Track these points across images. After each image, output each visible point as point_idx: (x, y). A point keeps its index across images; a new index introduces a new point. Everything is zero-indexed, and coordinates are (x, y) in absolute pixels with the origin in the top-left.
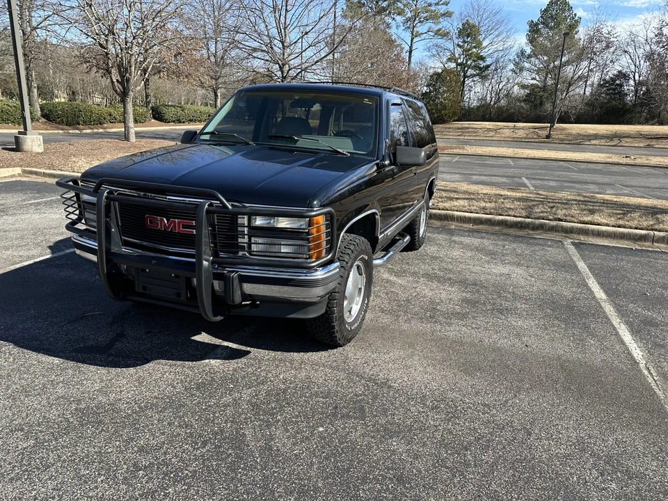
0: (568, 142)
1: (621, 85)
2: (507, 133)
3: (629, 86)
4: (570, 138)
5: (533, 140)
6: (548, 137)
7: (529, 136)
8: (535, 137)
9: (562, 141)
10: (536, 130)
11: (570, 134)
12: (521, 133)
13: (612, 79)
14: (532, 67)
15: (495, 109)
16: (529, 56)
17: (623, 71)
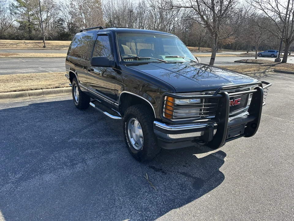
0: (54, 49)
1: (62, 24)
2: (23, 45)
3: (65, 25)
4: (54, 47)
5: (38, 49)
6: (44, 47)
7: (35, 46)
8: (38, 47)
9: (51, 49)
10: (37, 44)
11: (53, 46)
12: (30, 46)
13: (57, 21)
14: (19, 12)
15: (6, 33)
16: (17, 7)
17: (61, 18)
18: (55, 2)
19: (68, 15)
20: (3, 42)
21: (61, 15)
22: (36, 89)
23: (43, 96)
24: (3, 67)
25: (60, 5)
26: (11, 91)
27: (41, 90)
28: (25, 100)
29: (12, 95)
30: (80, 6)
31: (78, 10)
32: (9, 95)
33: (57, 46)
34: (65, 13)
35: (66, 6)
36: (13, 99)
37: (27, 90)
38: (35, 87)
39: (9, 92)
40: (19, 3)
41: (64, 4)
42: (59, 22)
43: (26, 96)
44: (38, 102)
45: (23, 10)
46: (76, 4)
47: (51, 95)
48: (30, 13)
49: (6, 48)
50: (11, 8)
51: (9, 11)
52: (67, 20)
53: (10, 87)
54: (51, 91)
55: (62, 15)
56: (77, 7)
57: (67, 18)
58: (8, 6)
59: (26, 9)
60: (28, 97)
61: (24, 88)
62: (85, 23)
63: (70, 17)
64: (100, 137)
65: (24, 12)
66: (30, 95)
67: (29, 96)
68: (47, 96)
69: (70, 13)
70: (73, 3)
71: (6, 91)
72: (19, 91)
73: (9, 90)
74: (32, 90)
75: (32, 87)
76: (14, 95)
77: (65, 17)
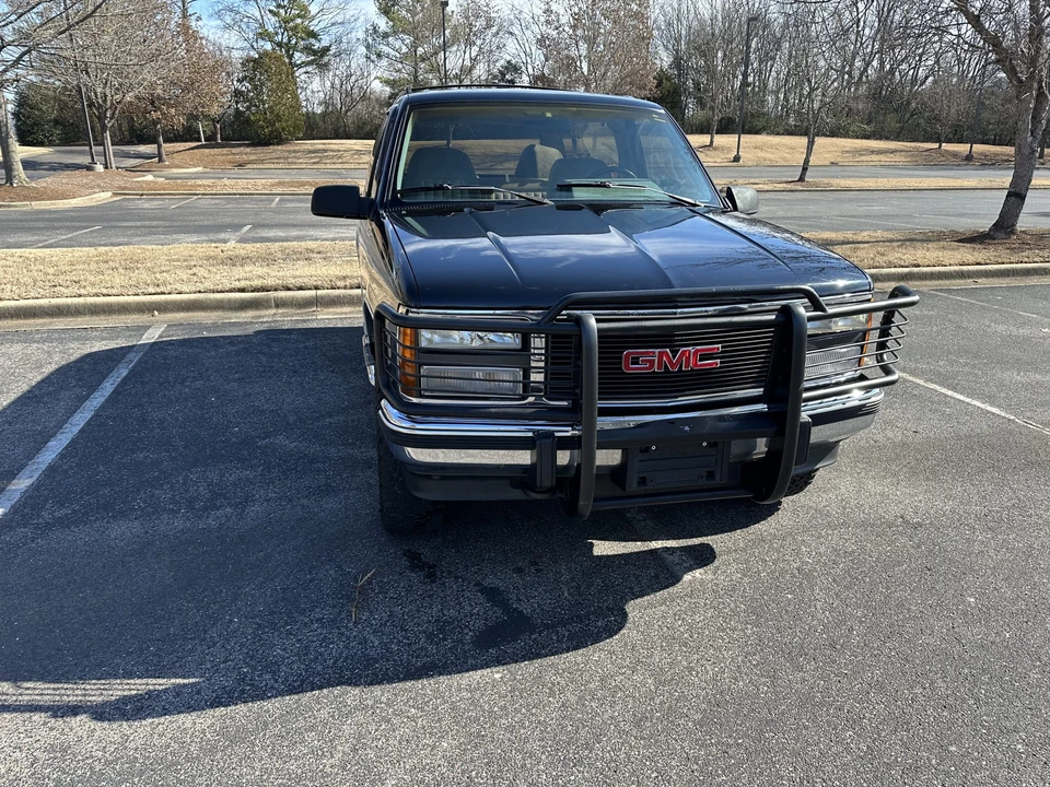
13: (500, 72)
14: (392, 52)
15: (350, 120)
16: (386, 35)
17: (513, 62)
18: (496, 9)
19: (533, 48)
20: (336, 147)
21: (511, 51)
22: (301, 288)
23: (314, 309)
24: (291, 222)
25: (512, 17)
26: (231, 291)
27: (313, 293)
28: (259, 317)
29: (230, 301)
30: (576, 14)
31: (567, 29)
32: (222, 301)
33: (486, 156)
34: (527, 45)
35: (531, 20)
36: (229, 314)
37: (276, 290)
38: (299, 282)
39: (227, 291)
40: (391, 23)
41: (526, 16)
42: (503, 75)
43: (269, 307)
44: (283, 327)
45: (401, 44)
46: (562, 12)
47: (339, 310)
48: (420, 51)
49: (340, 166)
50: (370, 41)
51: (362, 50)
52: (530, 67)
53: (237, 277)
54: (339, 297)
55: (514, 51)
56: (564, 20)
57: (529, 61)
58: (361, 35)
59: (408, 40)
60: (273, 311)
61: (270, 282)
62: (586, 73)
63: (539, 55)
64: (354, 444)
65: (404, 50)
66: (279, 304)
67: (277, 306)
68: (326, 310)
69: (541, 42)
70: (554, 7)
71: (220, 287)
72: (252, 291)
73: (228, 286)
74: (289, 289)
75: (291, 282)
76: (236, 301)
77: (523, 55)
